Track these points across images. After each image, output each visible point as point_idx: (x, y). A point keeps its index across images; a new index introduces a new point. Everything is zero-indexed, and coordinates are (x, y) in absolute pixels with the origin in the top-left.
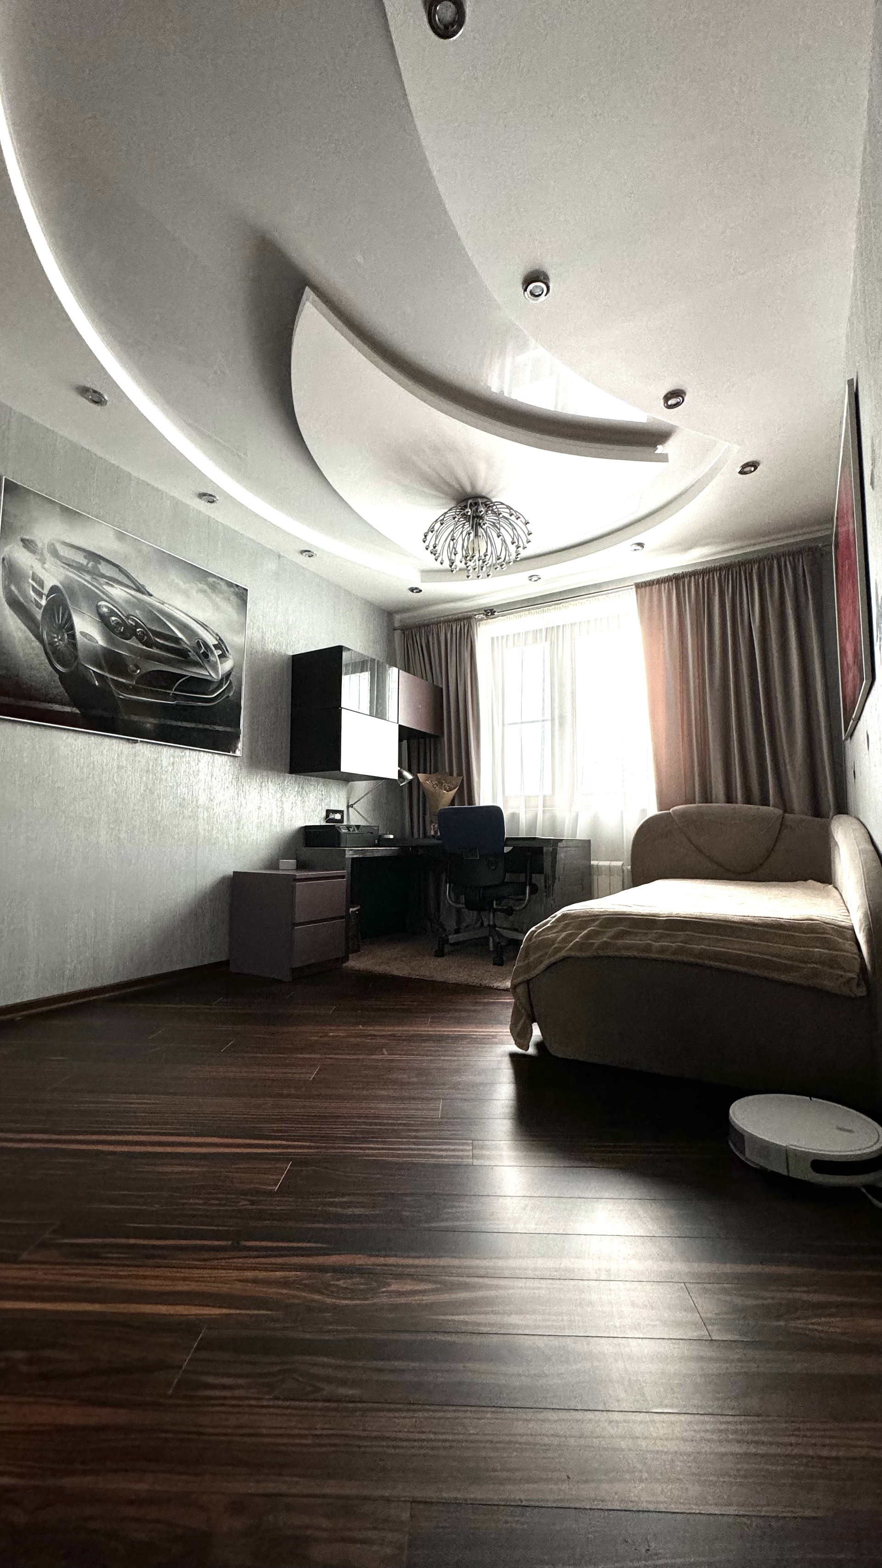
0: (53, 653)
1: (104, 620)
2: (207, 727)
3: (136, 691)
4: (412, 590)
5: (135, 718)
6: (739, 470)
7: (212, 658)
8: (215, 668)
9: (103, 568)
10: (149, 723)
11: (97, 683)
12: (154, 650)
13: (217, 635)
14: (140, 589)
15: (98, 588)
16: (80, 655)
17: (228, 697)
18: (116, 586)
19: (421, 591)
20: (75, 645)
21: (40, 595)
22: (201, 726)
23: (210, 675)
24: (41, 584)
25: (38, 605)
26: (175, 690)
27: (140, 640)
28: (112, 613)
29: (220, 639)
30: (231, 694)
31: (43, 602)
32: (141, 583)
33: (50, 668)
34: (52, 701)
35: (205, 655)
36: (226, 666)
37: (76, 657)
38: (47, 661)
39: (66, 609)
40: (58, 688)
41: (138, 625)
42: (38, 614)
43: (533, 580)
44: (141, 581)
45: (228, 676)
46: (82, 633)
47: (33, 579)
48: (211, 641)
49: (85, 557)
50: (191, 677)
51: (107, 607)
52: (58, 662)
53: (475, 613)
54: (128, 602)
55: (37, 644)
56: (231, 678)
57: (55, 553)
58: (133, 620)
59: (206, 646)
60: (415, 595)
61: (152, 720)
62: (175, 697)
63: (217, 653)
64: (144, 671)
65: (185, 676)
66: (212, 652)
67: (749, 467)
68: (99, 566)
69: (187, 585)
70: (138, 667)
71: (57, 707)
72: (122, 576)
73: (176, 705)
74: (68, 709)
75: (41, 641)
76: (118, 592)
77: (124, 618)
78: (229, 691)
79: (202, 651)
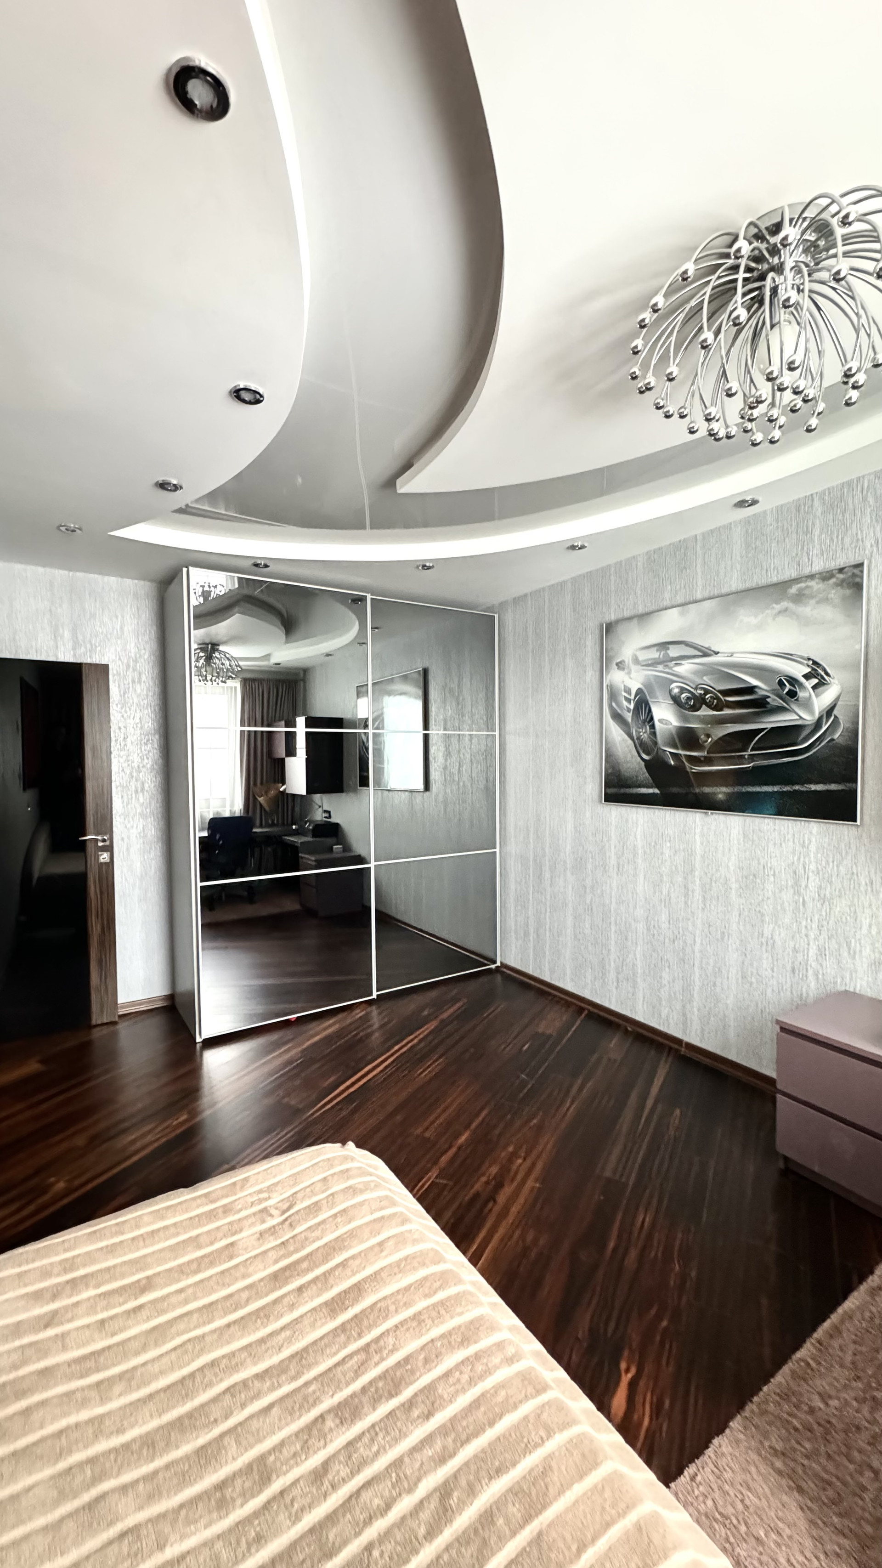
0: (642, 746)
1: (676, 700)
2: (797, 787)
3: (708, 761)
5: (707, 790)
7: (801, 694)
8: (807, 705)
9: (674, 652)
10: (721, 792)
11: (672, 763)
12: (727, 712)
13: (809, 659)
14: (706, 653)
15: (668, 673)
16: (660, 739)
17: (832, 740)
18: (683, 662)
20: (654, 734)
21: (629, 701)
23: (801, 717)
24: (628, 691)
25: (629, 710)
26: (752, 750)
27: (710, 706)
28: (683, 690)
29: (815, 663)
30: (836, 736)
31: (632, 706)
32: (707, 646)
33: (639, 759)
34: (640, 786)
35: (792, 694)
36: (822, 701)
37: (656, 743)
38: (636, 754)
39: (647, 704)
40: (644, 775)
41: (707, 692)
42: (629, 717)
44: (704, 643)
45: (830, 711)
46: (660, 721)
47: (625, 691)
48: (798, 671)
49: (657, 650)
50: (773, 728)
51: (678, 687)
52: (644, 752)
54: (696, 673)
55: (630, 742)
56: (835, 712)
57: (636, 661)
58: (702, 688)
59: (793, 681)
61: (724, 789)
62: (752, 758)
63: (809, 684)
64: (715, 739)
65: (764, 729)
66: (801, 685)
68: (668, 652)
69: (760, 617)
70: (708, 736)
71: (644, 791)
72: (688, 648)
73: (753, 767)
74: (651, 791)
75: (632, 738)
76: (685, 668)
77: (692, 690)
78: (833, 732)
79: (786, 690)
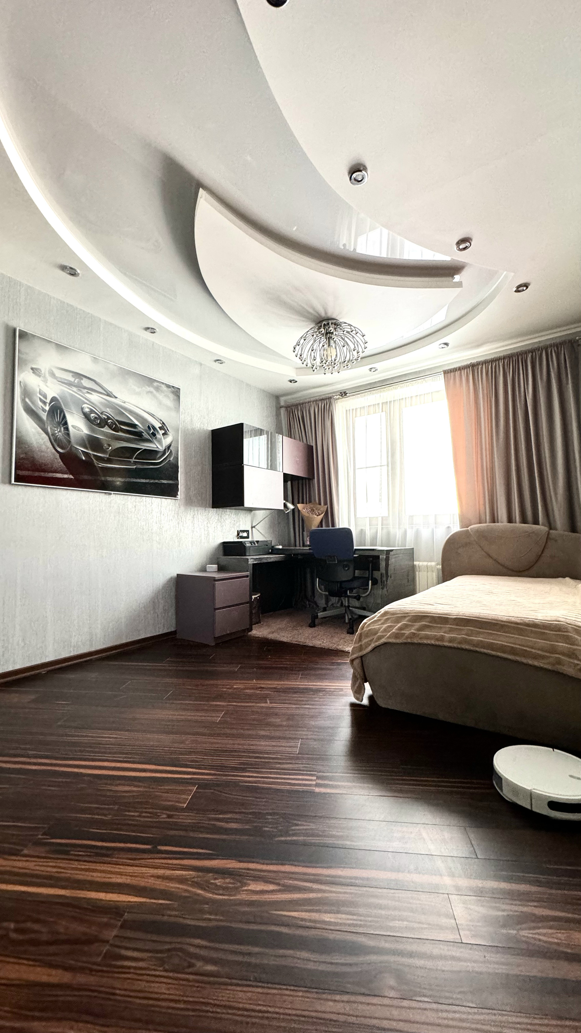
0: (55, 441)
1: (86, 416)
2: (157, 481)
3: (109, 461)
4: (291, 381)
5: (109, 479)
6: (515, 289)
7: (158, 436)
8: (160, 442)
9: (85, 383)
10: (119, 481)
11: (84, 458)
12: (120, 434)
13: (161, 420)
14: (109, 394)
15: (82, 396)
16: (73, 439)
17: (170, 460)
18: (93, 393)
19: (296, 382)
20: (68, 435)
21: (45, 403)
22: (152, 481)
23: (157, 447)
24: (45, 397)
25: (44, 410)
26: (135, 459)
27: (110, 427)
28: (92, 411)
29: (163, 423)
30: (171, 459)
31: (47, 408)
32: (110, 391)
33: (54, 451)
34: (56, 472)
35: (154, 434)
36: (167, 441)
37: (69, 442)
38: (51, 446)
39: (62, 411)
40: (59, 463)
41: (109, 418)
42: (44, 416)
43: (372, 371)
44: (110, 388)
45: (169, 447)
46: (73, 426)
47: (40, 394)
48: (157, 425)
49: (73, 376)
50: (145, 449)
51: (88, 408)
52: (58, 446)
53: (334, 395)
54: (101, 403)
55: (44, 435)
56: (171, 448)
57: (53, 375)
58: (106, 415)
59: (154, 428)
60: (292, 384)
61: (120, 479)
62: (135, 463)
63: (162, 432)
64: (114, 448)
65: (142, 449)
66: (158, 432)
67: (522, 287)
68: (82, 381)
69: (140, 389)
70: (109, 445)
71: (59, 475)
72: (96, 386)
73: (136, 468)
74: (66, 476)
75: (47, 433)
76: (95, 398)
77: (99, 414)
78: (170, 458)
79: (151, 432)
